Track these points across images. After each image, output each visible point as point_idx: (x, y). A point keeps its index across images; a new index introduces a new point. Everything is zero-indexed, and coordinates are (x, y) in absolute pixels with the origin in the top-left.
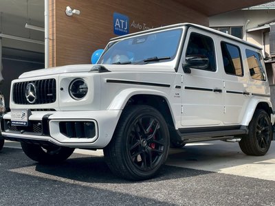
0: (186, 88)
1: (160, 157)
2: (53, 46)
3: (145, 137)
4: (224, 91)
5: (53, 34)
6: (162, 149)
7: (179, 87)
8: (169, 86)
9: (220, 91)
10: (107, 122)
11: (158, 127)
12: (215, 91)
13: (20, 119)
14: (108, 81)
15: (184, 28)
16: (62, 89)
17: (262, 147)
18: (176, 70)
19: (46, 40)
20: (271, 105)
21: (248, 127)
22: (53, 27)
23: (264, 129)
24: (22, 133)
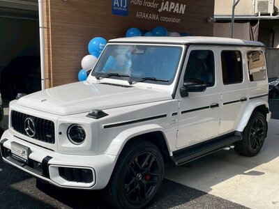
0: (182, 112)
1: (154, 188)
2: (48, 35)
3: (140, 171)
4: (221, 105)
5: (48, 21)
6: (156, 179)
7: (176, 114)
8: (165, 116)
9: (217, 105)
10: (104, 169)
11: (153, 159)
12: (212, 107)
13: (20, 155)
14: (105, 127)
15: (183, 47)
16: (60, 133)
17: (255, 148)
18: (173, 96)
19: (41, 29)
20: (268, 106)
21: (243, 133)
22: (48, 15)
23: (259, 130)
24: (23, 166)
